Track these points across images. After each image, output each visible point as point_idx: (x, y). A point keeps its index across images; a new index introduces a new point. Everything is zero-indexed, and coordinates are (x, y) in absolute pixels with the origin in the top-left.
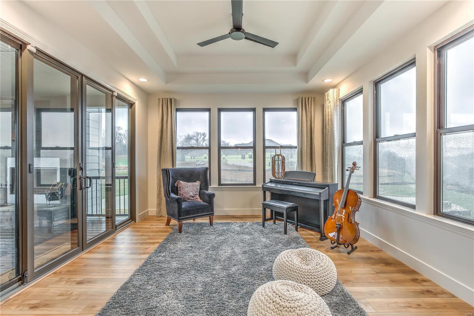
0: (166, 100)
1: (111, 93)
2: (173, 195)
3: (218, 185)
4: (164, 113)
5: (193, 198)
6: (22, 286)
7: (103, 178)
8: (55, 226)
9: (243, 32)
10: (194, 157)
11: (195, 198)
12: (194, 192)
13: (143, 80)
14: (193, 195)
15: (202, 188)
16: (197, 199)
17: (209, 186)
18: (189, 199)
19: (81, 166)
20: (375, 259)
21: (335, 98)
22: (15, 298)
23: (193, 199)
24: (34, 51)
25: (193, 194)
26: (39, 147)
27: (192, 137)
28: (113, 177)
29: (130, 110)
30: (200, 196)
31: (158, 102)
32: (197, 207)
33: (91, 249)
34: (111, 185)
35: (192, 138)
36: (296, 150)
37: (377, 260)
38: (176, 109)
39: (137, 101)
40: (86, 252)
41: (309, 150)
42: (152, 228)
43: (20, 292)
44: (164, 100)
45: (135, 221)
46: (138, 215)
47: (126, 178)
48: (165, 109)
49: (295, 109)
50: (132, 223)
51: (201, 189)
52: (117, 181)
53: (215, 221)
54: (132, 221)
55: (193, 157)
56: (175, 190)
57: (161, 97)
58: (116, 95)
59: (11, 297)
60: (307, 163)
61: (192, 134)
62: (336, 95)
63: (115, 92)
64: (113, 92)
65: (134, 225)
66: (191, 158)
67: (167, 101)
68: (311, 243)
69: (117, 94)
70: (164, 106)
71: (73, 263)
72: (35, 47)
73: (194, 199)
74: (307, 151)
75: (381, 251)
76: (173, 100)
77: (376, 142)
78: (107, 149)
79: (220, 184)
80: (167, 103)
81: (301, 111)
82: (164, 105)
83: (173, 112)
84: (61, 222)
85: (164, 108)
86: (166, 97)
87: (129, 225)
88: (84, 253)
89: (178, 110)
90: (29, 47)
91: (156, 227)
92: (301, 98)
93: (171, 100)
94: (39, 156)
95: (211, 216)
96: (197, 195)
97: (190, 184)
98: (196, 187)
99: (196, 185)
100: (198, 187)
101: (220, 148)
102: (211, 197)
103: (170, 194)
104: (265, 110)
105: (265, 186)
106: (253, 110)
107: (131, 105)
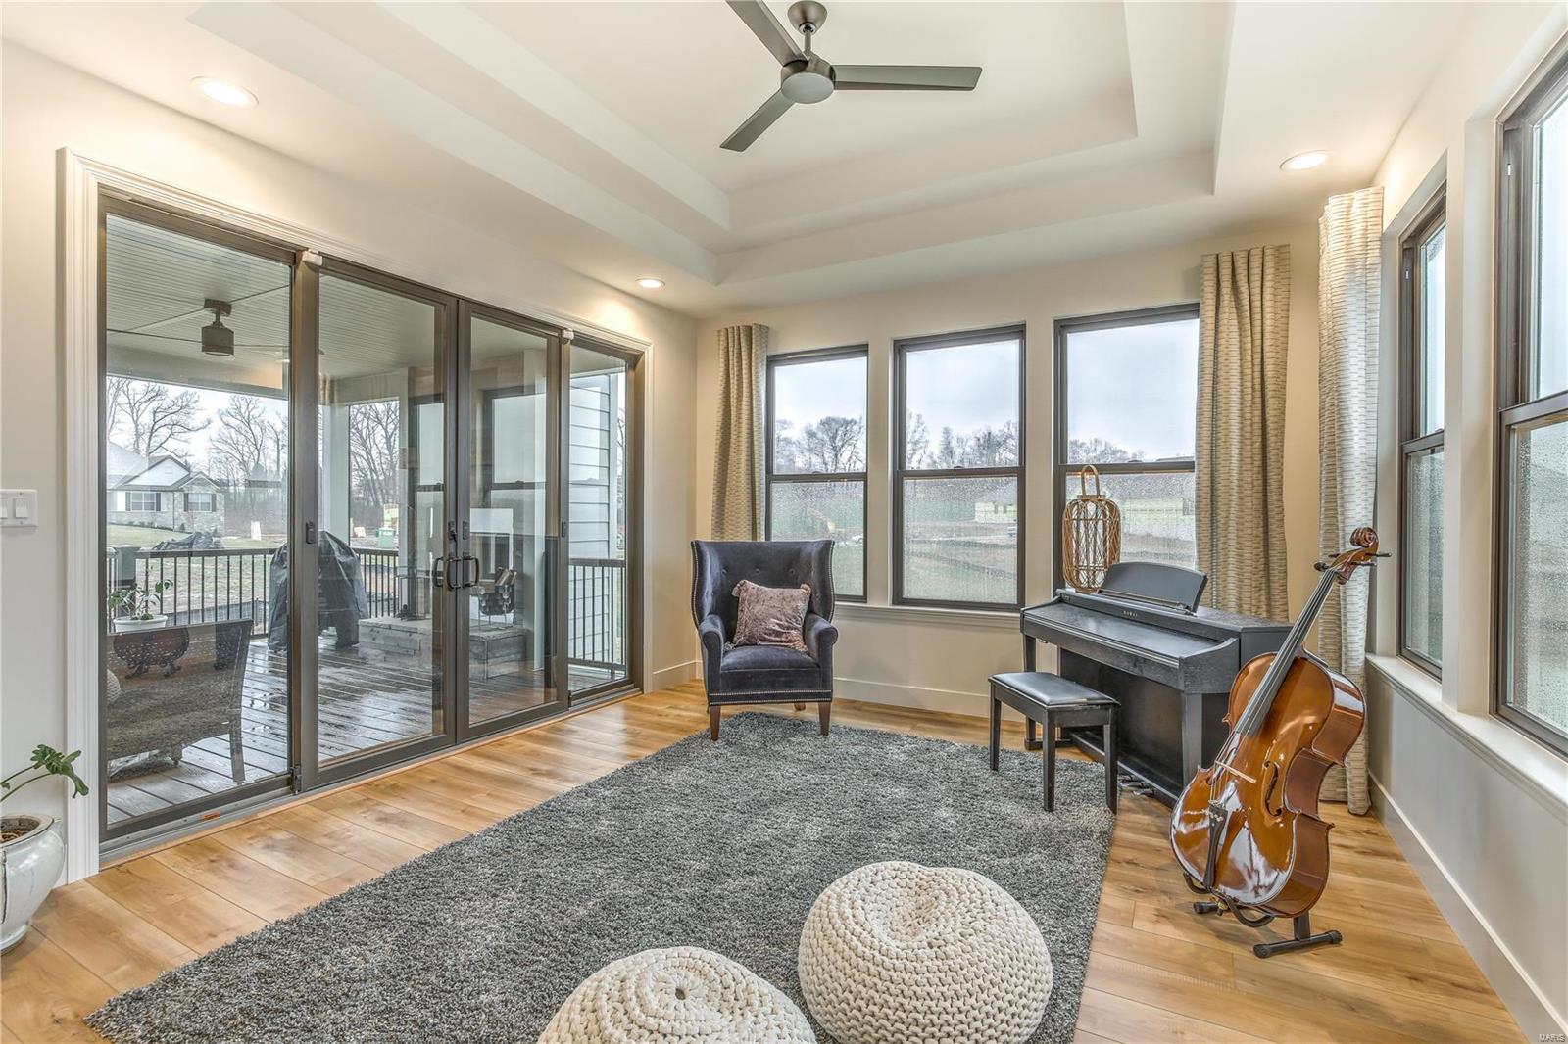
0: (736, 333)
1: (556, 334)
3: (893, 604)
5: (778, 639)
6: (291, 797)
8: (492, 678)
9: (816, 70)
10: (1005, 507)
11: (783, 639)
12: (783, 618)
13: (650, 284)
14: (777, 628)
15: (816, 608)
16: (790, 641)
17: (836, 603)
18: (765, 640)
19: (453, 528)
20: (1390, 1020)
21: (1357, 234)
22: (266, 819)
23: (778, 642)
24: (319, 261)
25: (778, 624)
26: (488, 485)
27: (1000, 440)
29: (632, 373)
30: (802, 635)
31: (716, 342)
32: (774, 667)
33: (481, 744)
35: (999, 444)
36: (1192, 477)
37: (1400, 1026)
38: (768, 356)
39: (650, 345)
40: (466, 749)
41: (1252, 476)
42: (667, 716)
43: (281, 808)
44: (730, 335)
45: (642, 690)
46: (650, 672)
48: (733, 362)
49: (1191, 310)
50: (632, 693)
51: (810, 611)
53: (838, 720)
54: (635, 687)
55: (1001, 509)
56: (728, 608)
57: (722, 327)
58: (572, 336)
59: (260, 815)
60: (1240, 533)
61: (1000, 431)
62: (1360, 219)
63: (566, 329)
64: (560, 329)
65: (638, 701)
66: (996, 512)
67: (739, 335)
68: (1132, 866)
69: (573, 334)
70: (730, 353)
71: (420, 769)
72: (320, 253)
73: (782, 642)
74: (1240, 480)
75: (1485, 996)
76: (754, 331)
77: (1504, 429)
79: (898, 598)
80: (740, 344)
81: (1213, 314)
82: (731, 349)
83: (753, 368)
84: (504, 669)
85: (730, 359)
86: (736, 325)
87: (617, 698)
88: (461, 750)
89: (773, 361)
90: (306, 256)
91: (679, 715)
92: (1213, 258)
93: (750, 330)
94: (486, 504)
95: (825, 698)
96: (796, 628)
97: (777, 591)
98: (793, 605)
99: (798, 597)
100: (802, 606)
101: (900, 474)
102: (827, 638)
103: (701, 619)
104: (1065, 326)
105: (1028, 618)
106: (1018, 331)
107: (634, 361)
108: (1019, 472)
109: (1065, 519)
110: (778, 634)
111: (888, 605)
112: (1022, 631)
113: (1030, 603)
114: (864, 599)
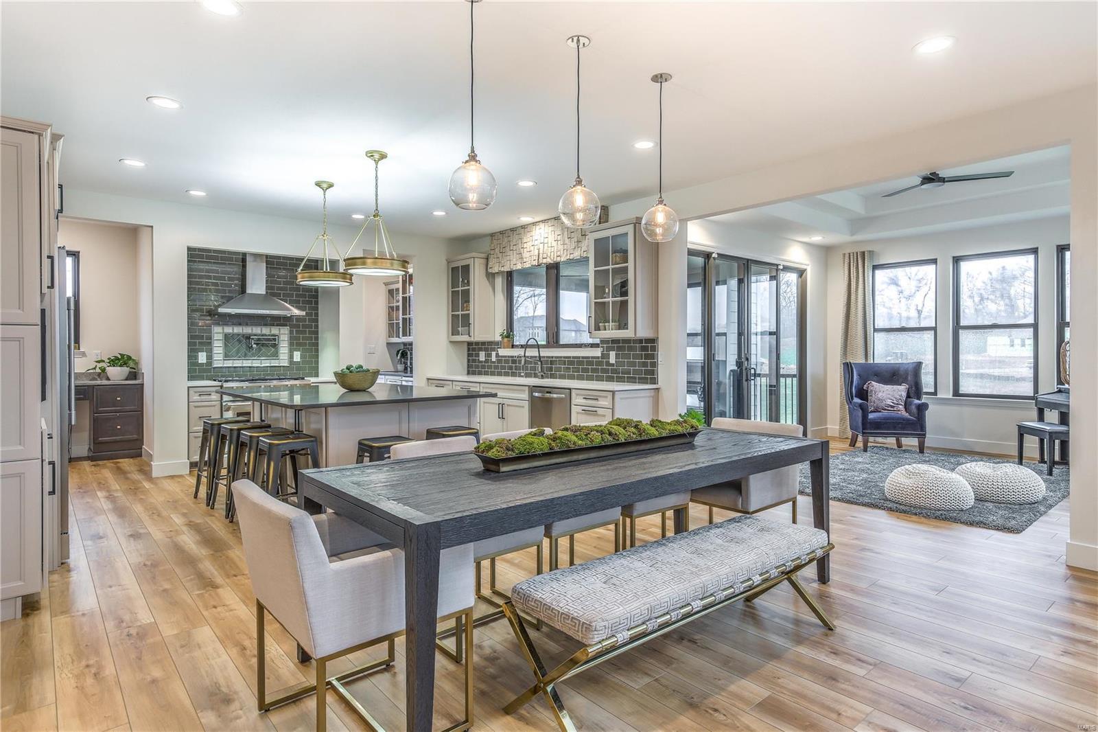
0: (855, 255)
2: (857, 400)
3: (953, 396)
4: (852, 275)
7: (765, 375)
11: (895, 409)
12: (894, 399)
13: (817, 239)
14: (892, 404)
15: (912, 395)
16: (899, 411)
18: (886, 410)
23: (892, 410)
25: (892, 402)
28: (778, 376)
29: (800, 279)
30: (905, 408)
31: (842, 260)
34: (775, 386)
38: (873, 266)
39: (810, 266)
44: (852, 256)
47: (794, 376)
48: (853, 270)
51: (908, 396)
52: (782, 380)
56: (863, 394)
57: (847, 251)
64: (777, 265)
67: (857, 256)
69: (782, 267)
70: (852, 266)
73: (894, 411)
76: (866, 255)
78: (771, 333)
79: (956, 393)
80: (857, 261)
82: (852, 264)
83: (867, 273)
85: (852, 268)
86: (855, 251)
89: (875, 267)
90: (714, 255)
93: (863, 253)
95: (922, 437)
96: (901, 405)
97: (889, 387)
98: (900, 393)
99: (901, 390)
100: (904, 394)
101: (957, 327)
102: (922, 408)
103: (852, 399)
104: (1064, 248)
105: (1039, 399)
106: (1035, 251)
107: (801, 273)
108: (1035, 326)
109: (1062, 351)
110: (892, 407)
111: (951, 396)
112: (1036, 406)
113: (1041, 391)
114: (935, 393)
